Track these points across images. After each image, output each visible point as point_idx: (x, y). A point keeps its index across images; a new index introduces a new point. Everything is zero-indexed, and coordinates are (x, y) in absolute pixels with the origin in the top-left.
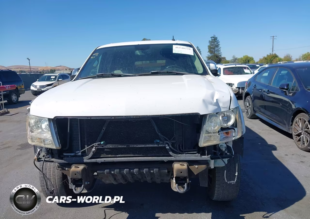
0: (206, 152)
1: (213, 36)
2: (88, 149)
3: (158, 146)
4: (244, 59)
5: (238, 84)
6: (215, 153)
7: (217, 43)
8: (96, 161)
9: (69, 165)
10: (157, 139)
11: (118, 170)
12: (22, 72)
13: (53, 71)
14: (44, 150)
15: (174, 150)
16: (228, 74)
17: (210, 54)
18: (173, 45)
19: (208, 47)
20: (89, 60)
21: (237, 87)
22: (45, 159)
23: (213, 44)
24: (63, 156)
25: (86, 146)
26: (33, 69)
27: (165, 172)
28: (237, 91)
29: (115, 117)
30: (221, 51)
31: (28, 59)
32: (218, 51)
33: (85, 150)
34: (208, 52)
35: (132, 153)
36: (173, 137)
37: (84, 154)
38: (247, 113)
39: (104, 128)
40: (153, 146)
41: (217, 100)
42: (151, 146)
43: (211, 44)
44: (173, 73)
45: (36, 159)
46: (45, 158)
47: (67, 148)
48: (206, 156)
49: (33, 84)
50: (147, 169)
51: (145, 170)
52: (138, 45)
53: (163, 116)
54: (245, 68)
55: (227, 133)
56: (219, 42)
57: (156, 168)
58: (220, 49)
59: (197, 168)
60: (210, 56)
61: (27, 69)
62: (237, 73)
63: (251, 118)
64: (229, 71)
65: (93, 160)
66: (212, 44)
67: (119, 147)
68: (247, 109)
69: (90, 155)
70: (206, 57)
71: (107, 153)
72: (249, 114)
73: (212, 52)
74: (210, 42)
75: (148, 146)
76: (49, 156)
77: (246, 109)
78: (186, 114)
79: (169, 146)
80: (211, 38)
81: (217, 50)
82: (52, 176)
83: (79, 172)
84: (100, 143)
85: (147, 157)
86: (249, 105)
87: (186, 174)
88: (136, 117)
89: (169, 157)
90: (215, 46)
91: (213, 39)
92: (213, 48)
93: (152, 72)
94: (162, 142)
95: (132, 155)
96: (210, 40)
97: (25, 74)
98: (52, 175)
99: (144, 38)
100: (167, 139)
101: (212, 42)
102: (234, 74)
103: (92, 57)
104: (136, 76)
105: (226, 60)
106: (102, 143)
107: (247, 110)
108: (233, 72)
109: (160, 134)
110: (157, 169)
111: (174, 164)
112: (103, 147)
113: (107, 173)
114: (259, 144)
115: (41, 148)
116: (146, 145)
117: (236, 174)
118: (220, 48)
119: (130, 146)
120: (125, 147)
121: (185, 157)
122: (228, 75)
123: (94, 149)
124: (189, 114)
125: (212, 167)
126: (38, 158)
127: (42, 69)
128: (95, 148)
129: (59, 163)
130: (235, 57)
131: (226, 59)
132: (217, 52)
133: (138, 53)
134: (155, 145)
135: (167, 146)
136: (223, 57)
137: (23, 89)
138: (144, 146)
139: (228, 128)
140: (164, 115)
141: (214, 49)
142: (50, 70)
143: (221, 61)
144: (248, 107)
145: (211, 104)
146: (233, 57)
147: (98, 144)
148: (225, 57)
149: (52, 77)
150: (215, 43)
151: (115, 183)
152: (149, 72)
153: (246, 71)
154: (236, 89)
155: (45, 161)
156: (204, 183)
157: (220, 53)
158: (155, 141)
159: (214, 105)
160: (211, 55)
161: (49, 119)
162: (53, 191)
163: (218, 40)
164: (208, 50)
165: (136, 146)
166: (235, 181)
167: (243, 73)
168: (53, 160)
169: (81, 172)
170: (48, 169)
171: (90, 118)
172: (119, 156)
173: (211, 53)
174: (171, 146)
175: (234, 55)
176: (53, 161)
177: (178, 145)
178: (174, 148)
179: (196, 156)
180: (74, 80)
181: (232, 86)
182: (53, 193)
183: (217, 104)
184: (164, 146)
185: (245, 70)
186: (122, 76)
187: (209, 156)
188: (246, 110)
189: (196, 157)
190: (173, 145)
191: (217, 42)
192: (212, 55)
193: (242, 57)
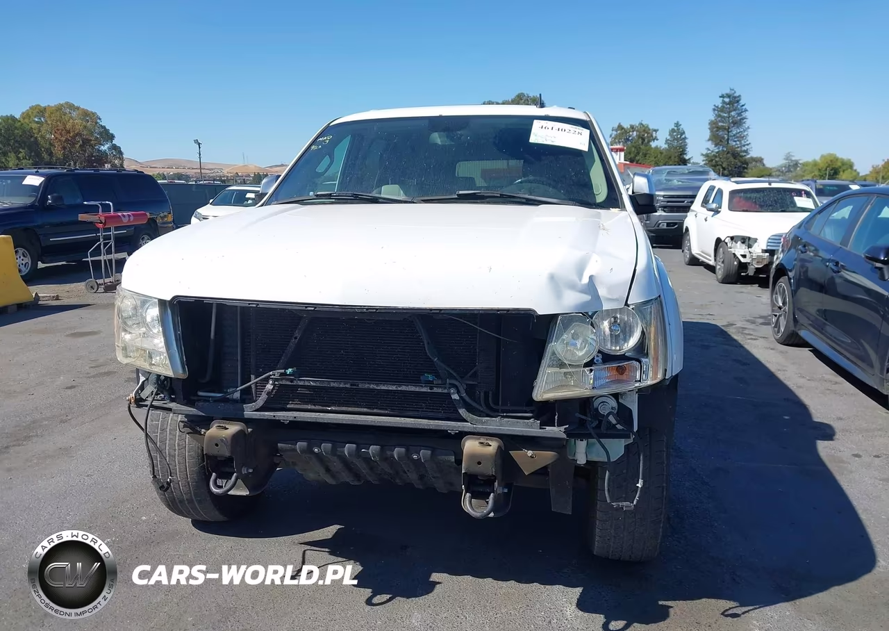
0: (556, 417)
1: (728, 91)
2: (256, 386)
3: (429, 391)
4: (823, 165)
5: (770, 241)
6: (582, 423)
7: (739, 114)
8: (274, 416)
9: (206, 422)
10: (429, 373)
11: (329, 445)
12: (180, 176)
13: (258, 179)
14: (153, 378)
15: (470, 405)
16: (745, 209)
17: (713, 146)
18: (535, 121)
19: (709, 124)
20: (307, 155)
21: (765, 248)
22: (152, 402)
23: (726, 115)
24: (195, 398)
25: (253, 377)
26: (208, 171)
27: (449, 461)
28: (765, 262)
29: (315, 308)
30: (749, 138)
31: (196, 141)
32: (741, 137)
33: (250, 386)
34: (709, 140)
35: (366, 405)
36: (473, 371)
37: (247, 396)
38: (775, 327)
39: (298, 334)
40: (417, 389)
41: (591, 277)
42: (412, 388)
43: (720, 116)
44: (518, 200)
45: (132, 400)
46: (154, 400)
47: (208, 378)
48: (555, 429)
49: (199, 210)
50: (403, 450)
51: (397, 452)
52: (441, 117)
53: (438, 311)
54: (799, 193)
55: (621, 370)
56: (746, 110)
57: (426, 447)
58: (745, 133)
59: (532, 457)
60: (712, 151)
61: (193, 169)
62: (771, 208)
63: (785, 343)
64: (747, 199)
65: (266, 413)
66: (724, 117)
67: (332, 385)
68: (778, 314)
69: (260, 402)
70: (702, 155)
71: (305, 399)
72: (782, 329)
73: (721, 141)
74: (716, 109)
75: (404, 388)
76: (162, 395)
77: (776, 316)
78: (498, 310)
79: (458, 392)
80: (722, 96)
81: (738, 135)
82: (177, 448)
83: (226, 439)
84: (283, 371)
85: (403, 419)
86: (784, 303)
87: (489, 469)
88: (367, 309)
89: (459, 423)
90: (731, 121)
91: (727, 100)
92: (725, 129)
93: (461, 192)
94: (440, 382)
95: (365, 410)
96: (719, 103)
97: (183, 184)
98: (176, 445)
99: (520, 92)
100: (455, 374)
101: (722, 110)
102: (760, 210)
103: (313, 147)
104: (414, 203)
105: (764, 165)
106: (289, 371)
107: (776, 318)
108: (758, 203)
109: (436, 359)
110: (429, 452)
111: (466, 440)
112: (292, 382)
113: (303, 451)
114: (786, 417)
115: (148, 374)
116: (400, 386)
117: (639, 485)
118: (748, 128)
119: (360, 386)
120: (348, 386)
121: (498, 424)
122: (744, 211)
123: (269, 387)
124: (508, 310)
125: (581, 460)
126: (138, 397)
127: (231, 171)
128: (274, 385)
129: (187, 416)
130: (793, 159)
131: (765, 162)
132: (735, 141)
133: (437, 138)
134: (422, 386)
135: (454, 393)
136: (757, 158)
137: (170, 223)
138: (394, 388)
139: (623, 358)
140: (440, 310)
141: (729, 132)
142: (255, 174)
143: (744, 168)
144: (780, 308)
145: (573, 287)
146: (787, 159)
147: (281, 374)
148: (763, 157)
149: (249, 195)
150: (733, 113)
151: (330, 481)
152: (451, 194)
153: (801, 202)
154: (761, 254)
155: (152, 406)
156: (562, 505)
157: (744, 146)
158: (422, 378)
159: (583, 291)
160: (717, 150)
161: (162, 303)
162: (169, 484)
163: (743, 106)
164: (707, 134)
165: (375, 387)
166: (635, 503)
167: (790, 209)
168: (172, 405)
169: (229, 440)
170: (168, 430)
171: (254, 306)
172: (333, 408)
173: (716, 145)
174: (464, 395)
175: (789, 153)
176: (170, 410)
177: (482, 394)
178: (474, 401)
179: (527, 426)
180: (262, 205)
181: (750, 246)
182: (168, 488)
183: (591, 287)
184: (446, 391)
185: (796, 199)
186: (380, 200)
187: (562, 428)
188: (774, 320)
189: (530, 427)
190: (470, 390)
191: (739, 110)
192: (721, 149)
193: (818, 158)
